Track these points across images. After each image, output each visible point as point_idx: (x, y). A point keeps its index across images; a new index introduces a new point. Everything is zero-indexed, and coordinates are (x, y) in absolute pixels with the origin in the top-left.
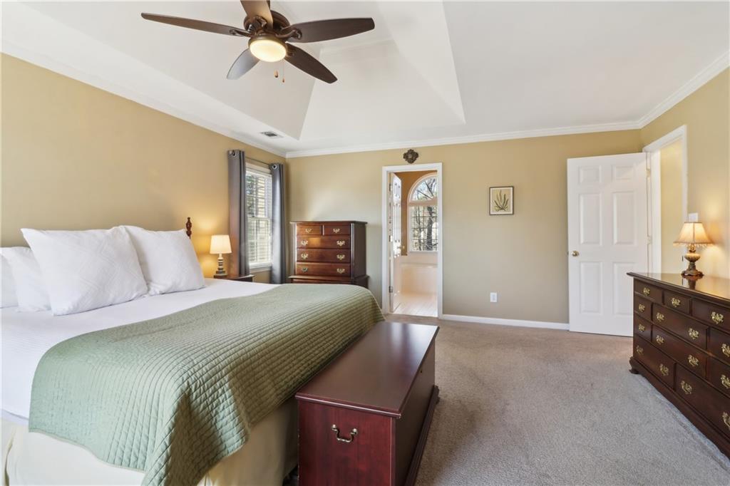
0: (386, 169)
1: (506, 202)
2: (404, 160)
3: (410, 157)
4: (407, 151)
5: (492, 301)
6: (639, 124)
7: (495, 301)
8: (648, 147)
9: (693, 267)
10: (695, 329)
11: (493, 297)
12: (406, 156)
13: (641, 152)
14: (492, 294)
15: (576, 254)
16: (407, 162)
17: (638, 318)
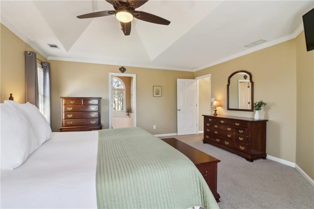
0: (111, 74)
1: (159, 92)
2: (120, 71)
3: (122, 70)
4: (121, 67)
5: (154, 128)
6: (194, 71)
7: (155, 128)
8: (196, 78)
9: (216, 112)
10: (229, 128)
11: (155, 127)
12: (120, 69)
13: (194, 79)
14: (154, 126)
15: (179, 110)
16: (120, 72)
17: (205, 127)
